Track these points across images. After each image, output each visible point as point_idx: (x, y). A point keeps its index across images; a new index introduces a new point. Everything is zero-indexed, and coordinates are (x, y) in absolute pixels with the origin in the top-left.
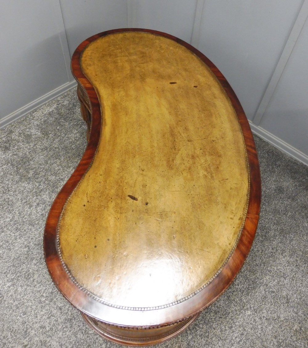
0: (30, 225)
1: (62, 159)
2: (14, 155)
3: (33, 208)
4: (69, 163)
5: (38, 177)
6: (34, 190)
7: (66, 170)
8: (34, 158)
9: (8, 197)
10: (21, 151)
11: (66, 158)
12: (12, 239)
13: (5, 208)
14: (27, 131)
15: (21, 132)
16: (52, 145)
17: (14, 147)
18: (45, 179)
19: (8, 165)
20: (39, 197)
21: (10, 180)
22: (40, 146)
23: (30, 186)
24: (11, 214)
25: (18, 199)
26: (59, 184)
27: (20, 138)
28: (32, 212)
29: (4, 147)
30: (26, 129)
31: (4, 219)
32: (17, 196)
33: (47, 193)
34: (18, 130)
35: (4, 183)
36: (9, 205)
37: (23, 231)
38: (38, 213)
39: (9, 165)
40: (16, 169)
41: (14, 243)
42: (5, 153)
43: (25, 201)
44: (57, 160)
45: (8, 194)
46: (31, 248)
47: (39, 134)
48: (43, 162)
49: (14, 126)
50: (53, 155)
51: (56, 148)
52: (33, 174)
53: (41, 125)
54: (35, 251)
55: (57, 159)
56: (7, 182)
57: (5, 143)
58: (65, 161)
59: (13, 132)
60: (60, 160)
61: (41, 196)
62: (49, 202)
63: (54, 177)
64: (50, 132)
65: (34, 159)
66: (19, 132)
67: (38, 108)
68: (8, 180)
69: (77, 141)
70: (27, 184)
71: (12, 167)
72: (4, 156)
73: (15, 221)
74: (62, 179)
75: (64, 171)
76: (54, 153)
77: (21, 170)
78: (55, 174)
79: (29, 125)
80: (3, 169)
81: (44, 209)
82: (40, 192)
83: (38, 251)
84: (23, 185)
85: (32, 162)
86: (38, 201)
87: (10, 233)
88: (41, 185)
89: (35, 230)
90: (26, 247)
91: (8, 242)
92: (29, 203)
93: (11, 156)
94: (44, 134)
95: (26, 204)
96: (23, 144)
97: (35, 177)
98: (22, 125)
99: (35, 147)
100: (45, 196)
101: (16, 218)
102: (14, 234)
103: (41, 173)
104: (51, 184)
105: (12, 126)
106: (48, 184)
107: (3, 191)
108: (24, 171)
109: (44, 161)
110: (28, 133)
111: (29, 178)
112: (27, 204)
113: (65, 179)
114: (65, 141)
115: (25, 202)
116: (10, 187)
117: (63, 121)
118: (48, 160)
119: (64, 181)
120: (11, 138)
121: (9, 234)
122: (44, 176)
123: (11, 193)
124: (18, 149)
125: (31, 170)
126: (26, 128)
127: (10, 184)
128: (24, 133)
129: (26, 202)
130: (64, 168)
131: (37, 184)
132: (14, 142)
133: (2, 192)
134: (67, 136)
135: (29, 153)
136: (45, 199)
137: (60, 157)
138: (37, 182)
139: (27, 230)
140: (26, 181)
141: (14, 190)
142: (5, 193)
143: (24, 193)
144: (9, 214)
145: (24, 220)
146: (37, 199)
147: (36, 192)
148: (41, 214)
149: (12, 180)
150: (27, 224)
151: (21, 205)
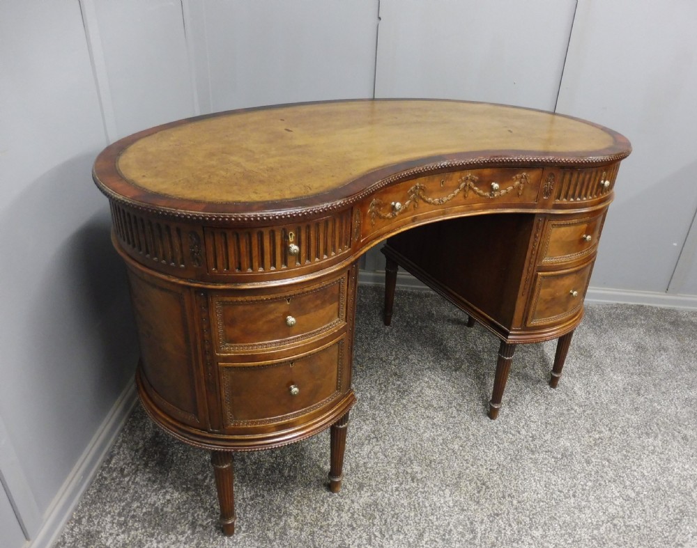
4: (315, 508)
7: (328, 525)
11: (299, 502)
14: (138, 507)
15: (123, 519)
27: (132, 533)
30: (129, 505)
34: (108, 519)
44: (284, 518)
50: (262, 517)
51: (252, 499)
55: (280, 518)
58: (305, 511)
60: (291, 514)
66: (116, 521)
75: (326, 531)
98: (108, 504)
105: (79, 521)
109: (257, 540)
110: (144, 510)
114: (256, 474)
118: (263, 532)
126: (127, 505)
128: (133, 517)
130: (317, 524)
134: (249, 462)
137: (283, 510)
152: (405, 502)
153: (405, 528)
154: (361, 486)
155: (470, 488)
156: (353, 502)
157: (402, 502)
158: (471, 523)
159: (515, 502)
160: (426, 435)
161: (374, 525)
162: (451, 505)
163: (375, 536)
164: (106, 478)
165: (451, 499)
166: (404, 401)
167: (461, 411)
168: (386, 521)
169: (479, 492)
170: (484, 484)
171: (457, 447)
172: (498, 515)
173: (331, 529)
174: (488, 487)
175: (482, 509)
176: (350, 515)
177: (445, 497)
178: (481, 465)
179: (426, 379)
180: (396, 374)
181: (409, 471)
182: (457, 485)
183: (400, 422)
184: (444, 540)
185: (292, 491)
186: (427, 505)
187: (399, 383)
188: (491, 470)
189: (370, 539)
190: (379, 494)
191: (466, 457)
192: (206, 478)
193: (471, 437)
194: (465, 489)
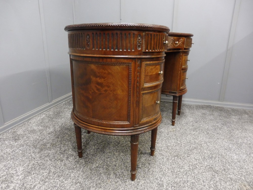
0: (69, 170)
2: (26, 141)
3: (65, 161)
5: (56, 145)
6: (58, 152)
9: (36, 162)
10: (31, 138)
12: (59, 183)
13: (38, 168)
16: (56, 130)
17: (23, 137)
18: (63, 145)
19: (23, 146)
22: (46, 132)
23: (53, 151)
24: (46, 170)
25: (47, 160)
28: (66, 163)
29: (14, 140)
31: (41, 175)
32: (43, 159)
35: (27, 156)
36: (40, 166)
37: (65, 175)
38: (71, 162)
39: (25, 146)
40: (33, 147)
41: (63, 185)
42: (16, 142)
43: (54, 159)
46: (82, 182)
47: (41, 128)
48: (55, 138)
49: (16, 129)
51: (60, 130)
52: (50, 145)
53: (39, 124)
54: (88, 183)
56: (29, 155)
57: (13, 137)
59: (17, 131)
61: (66, 153)
64: (49, 126)
65: (46, 139)
67: (31, 118)
68: (30, 153)
71: (28, 146)
73: (54, 172)
76: (60, 133)
77: (38, 146)
79: (29, 126)
82: (64, 152)
83: (90, 181)
84: (46, 152)
85: (45, 141)
86: (66, 156)
87: (54, 181)
88: (62, 148)
89: (77, 171)
90: (76, 183)
91: (55, 187)
93: (23, 142)
94: (44, 127)
95: (56, 160)
96: (30, 135)
97: (53, 146)
99: (42, 134)
100: (70, 152)
101: (53, 171)
102: (59, 180)
103: (57, 143)
106: (67, 146)
107: (29, 160)
108: (41, 146)
110: (31, 129)
111: (49, 148)
112: (57, 161)
116: (34, 156)
117: (55, 120)
120: (18, 134)
121: (53, 182)
122: (61, 144)
124: (28, 138)
125: (47, 144)
126: (27, 128)
135: (39, 137)
138: (57, 148)
139: (69, 174)
140: (47, 149)
141: (39, 157)
142: (32, 160)
143: (50, 156)
144: (44, 171)
145: (62, 169)
146: (64, 155)
147: (60, 152)
148: (74, 161)
149: (34, 152)
150: (66, 170)
151: (52, 162)
158: (119, 142)
163: (88, 141)
168: (94, 138)
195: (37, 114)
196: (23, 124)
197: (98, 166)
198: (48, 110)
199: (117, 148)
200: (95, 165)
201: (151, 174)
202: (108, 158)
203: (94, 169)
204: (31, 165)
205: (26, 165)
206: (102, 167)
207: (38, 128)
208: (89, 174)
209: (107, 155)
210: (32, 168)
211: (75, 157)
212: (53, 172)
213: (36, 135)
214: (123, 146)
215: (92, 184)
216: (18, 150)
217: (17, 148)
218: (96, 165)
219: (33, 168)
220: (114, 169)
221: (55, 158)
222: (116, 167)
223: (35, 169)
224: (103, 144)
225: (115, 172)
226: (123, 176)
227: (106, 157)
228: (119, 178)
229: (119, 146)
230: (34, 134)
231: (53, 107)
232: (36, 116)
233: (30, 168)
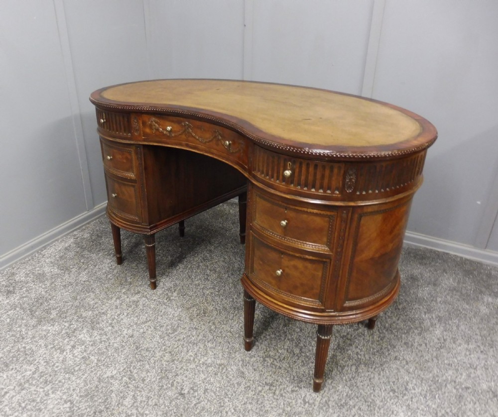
0: (66, 374)
1: (97, 291)
2: (23, 297)
3: (67, 353)
5: (66, 316)
6: (64, 332)
8: (54, 296)
9: (23, 345)
10: (34, 292)
11: (103, 289)
12: (41, 396)
13: (21, 359)
14: (38, 270)
15: (29, 272)
16: (78, 279)
17: (21, 289)
18: (78, 316)
19: (15, 309)
20: (73, 338)
21: (23, 326)
22: (61, 282)
23: (56, 328)
24: (32, 365)
25: (40, 345)
26: (100, 318)
27: (28, 278)
28: (67, 357)
29: (6, 292)
30: (35, 268)
31: (22, 373)
32: (36, 342)
33: (85, 331)
34: (24, 271)
35: (14, 331)
36: (26, 354)
37: (56, 382)
38: (76, 357)
39: (18, 309)
40: (29, 313)
41: (45, 400)
42: (9, 297)
43: (52, 346)
44: (90, 293)
45: (22, 342)
46: (74, 403)
47: (56, 270)
48: (70, 299)
49: (16, 268)
50: (82, 289)
51: (84, 281)
52: (57, 314)
53: (56, 262)
54: (84, 406)
56: (19, 329)
57: (6, 286)
58: (102, 293)
59: (17, 274)
60: (95, 293)
61: (75, 337)
62: (90, 342)
63: (90, 312)
64: (71, 267)
65: (55, 298)
66: (26, 272)
67: (48, 245)
68: (20, 326)
69: (114, 270)
70: (50, 326)
71: (22, 311)
72: (8, 301)
73: (42, 372)
74: (103, 313)
76: (84, 287)
77: (37, 313)
78: (92, 309)
79: (38, 263)
80: (8, 315)
81: (85, 351)
82: (74, 332)
83: (88, 404)
84: (45, 328)
85: (52, 302)
86: (72, 343)
87: (37, 389)
88: (72, 324)
89: (76, 379)
90: (66, 402)
91: (34, 401)
92: (59, 348)
93: (18, 300)
94: (63, 270)
95: (54, 349)
96: (34, 285)
97: (60, 316)
98: (28, 266)
99: (53, 285)
100: (82, 335)
101: (41, 369)
102: (43, 390)
103: (69, 311)
104: (89, 321)
106: (83, 321)
107: (15, 340)
108: (42, 313)
110: (39, 272)
111: (52, 319)
112: (56, 350)
113: (108, 312)
114: (95, 273)
115: (52, 348)
116: (24, 333)
117: (87, 253)
118: (77, 295)
119: (107, 315)
120: (15, 281)
121: (35, 391)
122: (76, 313)
123: (28, 340)
124: (28, 291)
125: (53, 309)
127: (23, 330)
128: (33, 273)
129: (54, 347)
131: (67, 324)
132: (20, 284)
133: (13, 341)
134: (97, 267)
135: (46, 292)
136: (83, 339)
137: (93, 290)
138: (66, 322)
139: (63, 381)
140: (49, 323)
141: (31, 336)
142: (18, 341)
143: (48, 337)
144: (29, 366)
145: (56, 369)
146: (70, 340)
147: (67, 333)
148: (81, 357)
149: (26, 326)
150: (61, 373)
151: (46, 352)
152: (152, 306)
153: (141, 317)
154: (139, 292)
155: (194, 312)
156: (128, 297)
157: (151, 306)
158: (177, 327)
159: (212, 327)
160: (197, 282)
161: (128, 309)
162: (176, 315)
163: (124, 314)
164: (36, 256)
165: (178, 313)
166: (201, 264)
167: (230, 277)
168: (135, 310)
169: (197, 316)
170: (204, 313)
171: (208, 292)
172: (196, 328)
173: (107, 304)
174: (205, 316)
175: (190, 324)
176: (121, 302)
177: (176, 311)
178: (213, 305)
179: (226, 257)
180: (210, 251)
181: (170, 294)
182: (188, 309)
183: (189, 272)
184: (155, 328)
185: (104, 284)
186: (163, 311)
187: (208, 255)
188: (216, 308)
189: (119, 315)
190: (144, 299)
191: (208, 299)
192: (73, 268)
193: (222, 291)
194: (191, 312)
195: (59, 237)
196: (30, 258)
197: (115, 374)
198: (84, 227)
199: (165, 342)
200: (110, 372)
201: (196, 413)
202: (140, 360)
203: (105, 379)
204: (14, 351)
205: (7, 348)
206: (120, 378)
207: (52, 270)
208: (93, 389)
209: (140, 354)
210: (13, 357)
211: (85, 347)
212: (40, 371)
213: (43, 286)
214: (179, 340)
215: (88, 410)
216: (5, 316)
217: (5, 312)
218: (113, 372)
219: (15, 357)
220: (138, 387)
221: (53, 344)
222: (143, 383)
223: (17, 360)
224: (145, 326)
225: (136, 395)
226: (146, 406)
227: (136, 358)
228: (137, 409)
229: (172, 338)
230: (41, 285)
231: (95, 219)
232: (57, 240)
233: (11, 357)
